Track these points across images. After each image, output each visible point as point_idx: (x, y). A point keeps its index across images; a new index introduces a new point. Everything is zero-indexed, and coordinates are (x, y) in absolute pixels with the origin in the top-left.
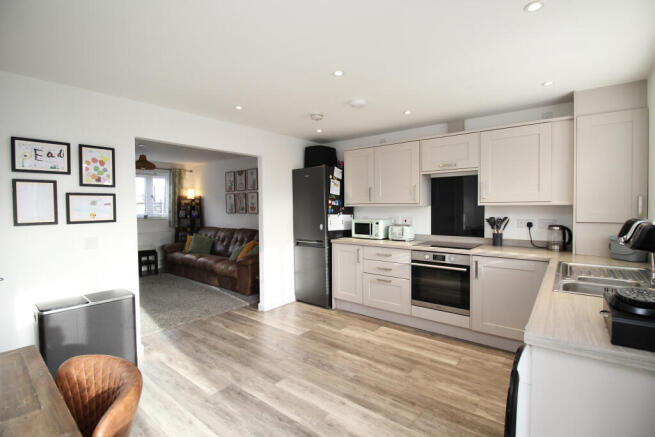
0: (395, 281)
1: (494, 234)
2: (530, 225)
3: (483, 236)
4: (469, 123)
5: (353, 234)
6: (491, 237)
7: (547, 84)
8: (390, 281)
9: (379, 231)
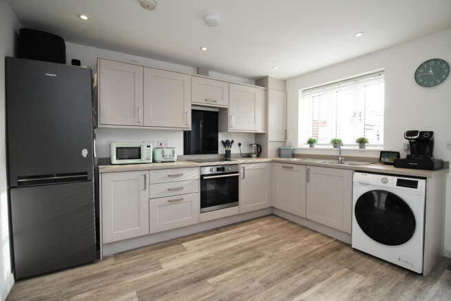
0: (185, 197)
1: (226, 151)
2: (240, 145)
3: (217, 153)
4: (211, 73)
5: (114, 161)
6: (224, 153)
7: (275, 68)
8: (182, 199)
9: (146, 154)
